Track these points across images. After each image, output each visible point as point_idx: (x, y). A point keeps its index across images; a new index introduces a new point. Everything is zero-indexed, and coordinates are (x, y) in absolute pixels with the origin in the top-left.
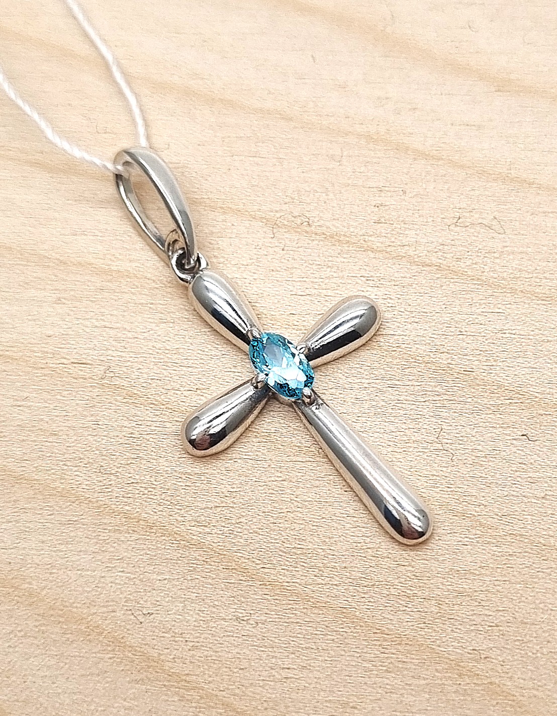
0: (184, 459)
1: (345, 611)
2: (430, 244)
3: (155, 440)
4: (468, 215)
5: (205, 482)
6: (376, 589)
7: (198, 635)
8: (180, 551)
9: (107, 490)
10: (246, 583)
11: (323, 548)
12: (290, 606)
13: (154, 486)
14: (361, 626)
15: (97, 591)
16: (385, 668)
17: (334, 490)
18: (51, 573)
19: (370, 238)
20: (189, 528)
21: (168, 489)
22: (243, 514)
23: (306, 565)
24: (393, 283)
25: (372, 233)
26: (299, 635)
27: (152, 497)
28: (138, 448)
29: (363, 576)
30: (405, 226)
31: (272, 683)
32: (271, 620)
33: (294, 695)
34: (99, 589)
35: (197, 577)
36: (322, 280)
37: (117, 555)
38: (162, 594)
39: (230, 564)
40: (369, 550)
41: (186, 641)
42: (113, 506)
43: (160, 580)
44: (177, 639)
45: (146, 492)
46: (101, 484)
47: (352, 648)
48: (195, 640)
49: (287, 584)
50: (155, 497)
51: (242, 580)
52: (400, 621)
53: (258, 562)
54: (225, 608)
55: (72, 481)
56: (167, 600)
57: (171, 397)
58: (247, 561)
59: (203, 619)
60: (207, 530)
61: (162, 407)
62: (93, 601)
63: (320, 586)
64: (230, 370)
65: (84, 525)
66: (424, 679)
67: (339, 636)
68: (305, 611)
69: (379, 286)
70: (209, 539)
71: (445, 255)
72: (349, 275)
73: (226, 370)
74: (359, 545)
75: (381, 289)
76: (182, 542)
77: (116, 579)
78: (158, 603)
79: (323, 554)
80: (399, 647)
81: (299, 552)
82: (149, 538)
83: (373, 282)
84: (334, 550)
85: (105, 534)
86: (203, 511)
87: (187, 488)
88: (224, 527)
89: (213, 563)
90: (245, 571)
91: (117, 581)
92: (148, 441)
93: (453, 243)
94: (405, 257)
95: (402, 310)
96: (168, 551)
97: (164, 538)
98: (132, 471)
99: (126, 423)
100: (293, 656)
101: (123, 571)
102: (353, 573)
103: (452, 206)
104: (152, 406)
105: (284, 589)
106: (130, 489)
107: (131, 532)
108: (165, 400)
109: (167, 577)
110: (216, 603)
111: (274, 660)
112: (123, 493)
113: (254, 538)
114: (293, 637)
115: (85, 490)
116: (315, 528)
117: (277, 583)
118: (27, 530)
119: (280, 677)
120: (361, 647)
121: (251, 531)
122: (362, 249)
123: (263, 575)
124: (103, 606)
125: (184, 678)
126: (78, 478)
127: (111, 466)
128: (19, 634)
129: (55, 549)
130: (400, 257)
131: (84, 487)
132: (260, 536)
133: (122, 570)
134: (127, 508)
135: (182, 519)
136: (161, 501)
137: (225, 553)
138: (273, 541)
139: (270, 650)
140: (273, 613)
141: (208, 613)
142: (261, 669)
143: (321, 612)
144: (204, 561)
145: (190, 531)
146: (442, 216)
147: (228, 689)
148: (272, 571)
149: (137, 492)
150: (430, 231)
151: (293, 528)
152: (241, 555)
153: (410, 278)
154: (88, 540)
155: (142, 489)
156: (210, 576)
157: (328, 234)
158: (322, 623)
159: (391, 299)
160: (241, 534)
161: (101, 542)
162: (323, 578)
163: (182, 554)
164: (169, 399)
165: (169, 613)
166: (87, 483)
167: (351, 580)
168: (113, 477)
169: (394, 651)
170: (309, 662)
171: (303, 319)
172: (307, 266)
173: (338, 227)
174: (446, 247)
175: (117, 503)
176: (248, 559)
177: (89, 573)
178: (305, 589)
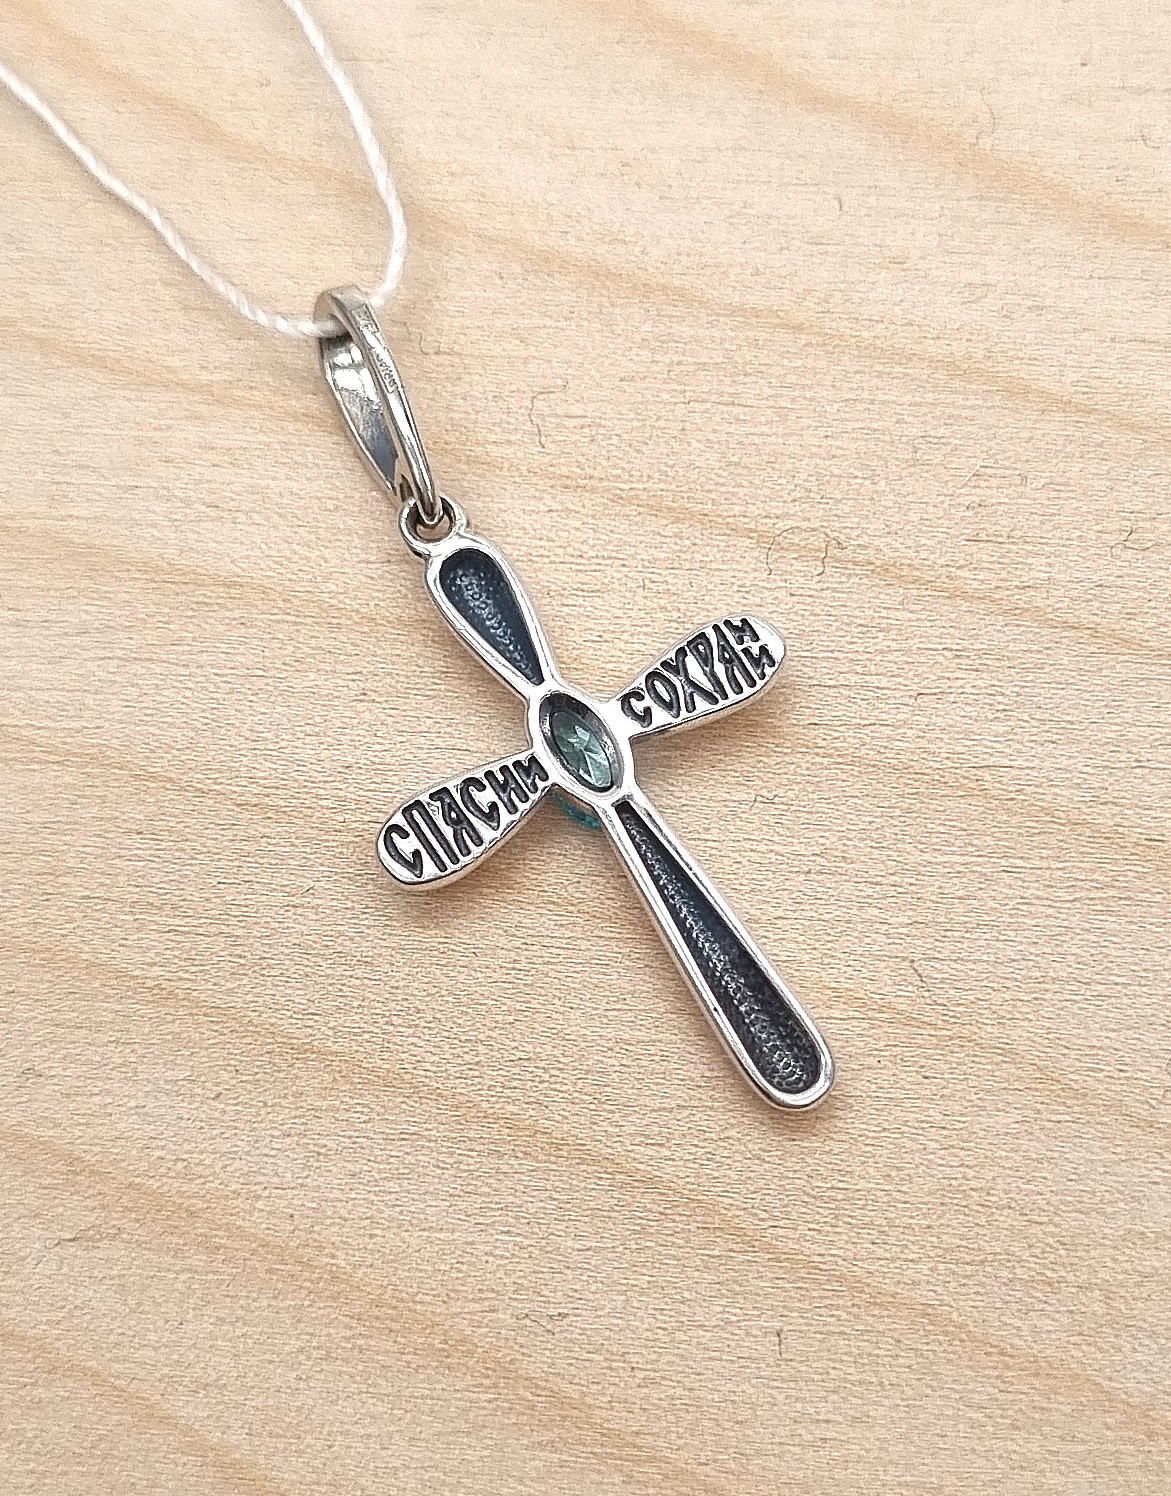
0: (616, 1013)
1: (930, 1311)
2: (1075, 586)
3: (559, 975)
4: (1147, 525)
5: (657, 1058)
6: (989, 1269)
7: (654, 1357)
8: (615, 1194)
9: (471, 1073)
10: (741, 1257)
11: (887, 1188)
12: (828, 1302)
13: (561, 1066)
14: (962, 1341)
15: (460, 1271)
16: (1009, 1421)
17: (904, 1076)
18: (371, 1236)
19: (959, 572)
20: (630, 1148)
21: (587, 1072)
22: (732, 1121)
23: (854, 1222)
24: (1007, 663)
25: (962, 562)
26: (845, 1358)
27: (558, 1086)
28: (527, 990)
29: (964, 1243)
30: (1026, 547)
31: (797, 1450)
32: (791, 1328)
33: (839, 1474)
34: (464, 1268)
35: (648, 1244)
36: (868, 656)
37: (496, 1199)
38: (584, 1278)
39: (710, 1220)
40: (974, 1193)
41: (633, 1368)
42: (484, 1105)
43: (579, 1250)
44: (614, 1365)
45: (546, 1077)
46: (459, 1061)
47: (946, 1382)
48: (649, 1367)
49: (819, 1259)
50: (564, 1088)
51: (731, 1250)
52: (1035, 1330)
53: (763, 1215)
54: (704, 1304)
55: (403, 1056)
56: (593, 1288)
57: (588, 890)
58: (742, 1213)
59: (663, 1325)
60: (667, 1153)
61: (571, 908)
62: (453, 1291)
63: (882, 1262)
64: (697, 836)
65: (430, 1141)
66: (1084, 1442)
67: (921, 1360)
68: (855, 1310)
69: (980, 667)
70: (670, 1170)
71: (1105, 608)
72: (921, 646)
73: (689, 836)
74: (954, 1183)
75: (984, 675)
76: (618, 1177)
77: (495, 1247)
78: (577, 1295)
79: (885, 1199)
80: (1036, 1382)
81: (840, 1197)
82: (554, 1167)
83: (967, 661)
84: (905, 1193)
85: (471, 1161)
86: (654, 1115)
87: (624, 1069)
88: (696, 1146)
89: (677, 1218)
90: (738, 1232)
91: (497, 1252)
92: (547, 976)
93: (1119, 582)
94: (1027, 610)
95: (1026, 718)
96: (594, 1193)
97: (583, 1167)
98: (519, 1037)
99: (502, 942)
100: (836, 1397)
101: (508, 1232)
102: (944, 1237)
103: (1116, 507)
104: (552, 907)
105: (813, 1268)
106: (516, 1070)
107: (520, 1155)
108: (577, 895)
109: (593, 1244)
110: (686, 1295)
111: (799, 1406)
112: (502, 1080)
113: (754, 1168)
114: (834, 1361)
115: (429, 1074)
116: (869, 1148)
117: (801, 1257)
118: (323, 1151)
119: (810, 1437)
120: (963, 1380)
121: (749, 1156)
122: (946, 594)
123: (774, 1242)
124: (473, 1300)
125: (629, 1439)
126: (415, 1050)
127: (478, 1025)
128: (315, 1354)
129: (377, 1189)
130: (1016, 611)
131: (428, 1066)
132: (766, 1166)
133: (506, 1229)
134: (510, 1108)
135: (617, 1130)
136: (576, 1095)
137: (700, 1197)
138: (791, 1175)
139: (792, 1385)
140: (793, 1314)
141: (673, 1313)
142: (775, 1422)
143: (885, 1313)
144: (662, 1213)
145: (632, 1155)
146: (1099, 528)
147: (715, 1461)
148: (791, 1234)
149: (529, 1076)
150: (1075, 558)
151: (827, 1149)
152: (730, 1201)
153: (1040, 652)
154: (440, 1171)
155: (540, 1072)
156: (674, 1243)
157: (879, 563)
158: (888, 1333)
159: (1003, 694)
160: (729, 1161)
161: (464, 1175)
162: (888, 1247)
163: (619, 1200)
164: (584, 893)
165: (599, 1313)
166: (433, 1059)
167: (941, 1252)
168: (481, 1049)
169: (1025, 1389)
170: (865, 1408)
171: (836, 734)
172: (838, 629)
173: (897, 550)
174: (1106, 591)
175: (494, 1099)
176: (744, 1209)
177: (441, 1236)
178: (855, 1269)
